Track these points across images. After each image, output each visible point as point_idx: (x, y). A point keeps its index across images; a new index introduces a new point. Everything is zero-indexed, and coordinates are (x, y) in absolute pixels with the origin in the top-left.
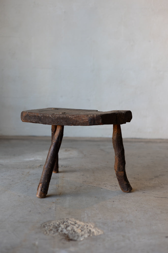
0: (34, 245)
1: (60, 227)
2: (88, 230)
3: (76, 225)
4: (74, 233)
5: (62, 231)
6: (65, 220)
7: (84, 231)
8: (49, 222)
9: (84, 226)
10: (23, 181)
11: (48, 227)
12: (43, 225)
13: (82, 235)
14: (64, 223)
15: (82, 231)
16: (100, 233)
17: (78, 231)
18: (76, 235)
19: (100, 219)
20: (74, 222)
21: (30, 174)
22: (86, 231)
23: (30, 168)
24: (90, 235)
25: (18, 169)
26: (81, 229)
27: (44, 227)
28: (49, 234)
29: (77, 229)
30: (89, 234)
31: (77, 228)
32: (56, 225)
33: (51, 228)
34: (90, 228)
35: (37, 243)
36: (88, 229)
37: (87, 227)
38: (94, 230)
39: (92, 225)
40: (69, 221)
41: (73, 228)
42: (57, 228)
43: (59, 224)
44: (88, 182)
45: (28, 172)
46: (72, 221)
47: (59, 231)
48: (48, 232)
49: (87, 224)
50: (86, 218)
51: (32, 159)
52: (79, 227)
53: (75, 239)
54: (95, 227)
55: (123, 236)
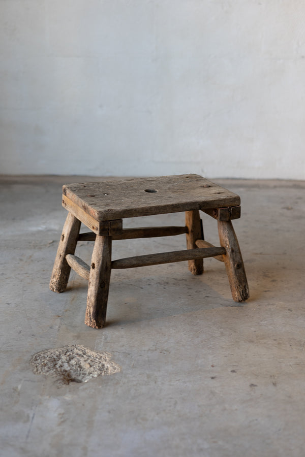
0: (15, 390)
1: (60, 359)
2: (100, 365)
3: (85, 356)
4: (79, 369)
5: (61, 366)
6: (70, 348)
7: (94, 367)
8: (46, 350)
9: (97, 358)
10: (19, 274)
11: (41, 360)
12: (34, 357)
13: (90, 373)
14: (66, 352)
15: (91, 366)
16: (116, 371)
17: (86, 366)
18: (82, 372)
19: (123, 346)
20: (82, 351)
21: (32, 260)
22: (97, 366)
23: (35, 247)
24: (101, 373)
25: (15, 248)
26: (89, 364)
27: (36, 360)
28: (40, 373)
29: (85, 363)
30: (99, 372)
31: (85, 361)
32: (55, 357)
33: (46, 361)
34: (104, 362)
35: (19, 387)
36: (100, 363)
37: (100, 361)
38: (109, 366)
39: (108, 357)
40: (75, 351)
41: (79, 361)
42: (54, 361)
43: (60, 355)
44: (123, 275)
45: (31, 257)
46: (79, 350)
47: (57, 366)
48: (40, 368)
49: (101, 355)
50: (102, 344)
51: (42, 227)
52: (88, 359)
53: (80, 378)
54: (112, 360)
55: (149, 376)
